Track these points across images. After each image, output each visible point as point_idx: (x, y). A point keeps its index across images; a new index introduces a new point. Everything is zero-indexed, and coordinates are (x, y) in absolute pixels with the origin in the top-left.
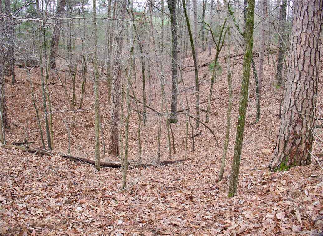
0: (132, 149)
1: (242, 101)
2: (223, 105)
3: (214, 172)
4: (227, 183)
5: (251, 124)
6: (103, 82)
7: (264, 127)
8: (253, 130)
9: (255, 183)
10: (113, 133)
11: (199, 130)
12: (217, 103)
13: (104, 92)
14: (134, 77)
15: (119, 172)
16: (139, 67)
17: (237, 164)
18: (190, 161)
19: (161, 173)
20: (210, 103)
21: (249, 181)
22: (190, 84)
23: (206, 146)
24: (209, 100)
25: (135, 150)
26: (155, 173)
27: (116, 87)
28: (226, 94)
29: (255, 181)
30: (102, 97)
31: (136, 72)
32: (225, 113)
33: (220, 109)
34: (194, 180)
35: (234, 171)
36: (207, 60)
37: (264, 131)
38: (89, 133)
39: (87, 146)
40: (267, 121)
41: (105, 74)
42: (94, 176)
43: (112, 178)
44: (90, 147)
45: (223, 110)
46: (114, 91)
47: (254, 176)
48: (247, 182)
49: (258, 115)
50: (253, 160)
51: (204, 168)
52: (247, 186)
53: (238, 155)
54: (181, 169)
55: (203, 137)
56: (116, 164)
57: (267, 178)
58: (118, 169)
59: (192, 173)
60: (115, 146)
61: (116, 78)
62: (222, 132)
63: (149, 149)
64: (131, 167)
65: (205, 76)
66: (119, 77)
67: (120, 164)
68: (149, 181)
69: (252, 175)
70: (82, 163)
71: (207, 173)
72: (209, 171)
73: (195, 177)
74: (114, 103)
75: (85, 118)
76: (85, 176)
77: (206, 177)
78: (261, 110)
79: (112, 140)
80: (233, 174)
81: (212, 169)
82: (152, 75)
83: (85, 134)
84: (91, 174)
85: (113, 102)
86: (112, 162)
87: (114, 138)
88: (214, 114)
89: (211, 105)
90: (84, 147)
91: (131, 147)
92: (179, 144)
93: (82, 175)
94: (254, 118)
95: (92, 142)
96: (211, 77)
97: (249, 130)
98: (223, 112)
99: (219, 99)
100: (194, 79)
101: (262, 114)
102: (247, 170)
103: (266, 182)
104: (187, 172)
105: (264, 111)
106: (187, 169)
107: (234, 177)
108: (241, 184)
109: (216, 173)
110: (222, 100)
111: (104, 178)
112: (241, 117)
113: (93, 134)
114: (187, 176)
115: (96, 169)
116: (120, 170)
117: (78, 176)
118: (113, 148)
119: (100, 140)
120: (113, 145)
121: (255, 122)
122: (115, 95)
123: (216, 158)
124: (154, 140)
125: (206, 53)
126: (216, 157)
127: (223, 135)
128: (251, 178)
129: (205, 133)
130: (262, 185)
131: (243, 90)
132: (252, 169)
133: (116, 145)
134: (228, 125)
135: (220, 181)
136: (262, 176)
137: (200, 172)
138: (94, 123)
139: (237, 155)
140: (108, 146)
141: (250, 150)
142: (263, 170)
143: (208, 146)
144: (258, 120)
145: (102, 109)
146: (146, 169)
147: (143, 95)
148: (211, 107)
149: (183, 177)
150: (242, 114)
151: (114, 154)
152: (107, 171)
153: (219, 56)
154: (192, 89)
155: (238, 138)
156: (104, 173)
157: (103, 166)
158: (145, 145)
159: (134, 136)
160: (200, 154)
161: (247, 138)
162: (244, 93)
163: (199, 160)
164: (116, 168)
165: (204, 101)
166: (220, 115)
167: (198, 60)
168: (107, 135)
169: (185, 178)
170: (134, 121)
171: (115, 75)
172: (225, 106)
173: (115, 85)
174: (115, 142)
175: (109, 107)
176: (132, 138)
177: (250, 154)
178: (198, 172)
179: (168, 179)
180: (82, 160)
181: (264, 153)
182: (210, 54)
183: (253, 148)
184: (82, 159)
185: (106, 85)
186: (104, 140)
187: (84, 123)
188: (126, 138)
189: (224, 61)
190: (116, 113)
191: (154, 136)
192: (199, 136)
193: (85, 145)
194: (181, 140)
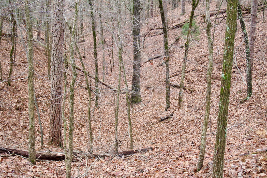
0: (81, 139)
1: (227, 54)
2: (202, 78)
3: (191, 160)
4: (209, 172)
5: (241, 102)
6: (39, 50)
7: (258, 106)
8: (243, 110)
9: (248, 170)
10: (54, 116)
11: (170, 112)
12: (194, 76)
13: (41, 63)
14: (82, 43)
15: (61, 165)
16: (88, 31)
17: (221, 141)
18: (159, 149)
19: (120, 165)
20: (184, 75)
21: (240, 168)
22: (158, 52)
23: (180, 132)
24: (183, 72)
25: (84, 140)
26: (111, 166)
27: (57, 53)
28: (205, 64)
29: (248, 168)
30: (39, 70)
31: (85, 37)
32: (204, 89)
33: (197, 83)
34: (164, 171)
35: (218, 151)
36: (179, 19)
37: (259, 110)
38: (21, 118)
39: (19, 135)
40: (261, 97)
41: (43, 39)
42: (27, 171)
43: (52, 172)
44: (23, 137)
45: (202, 86)
46: (55, 59)
47: (246, 162)
48: (237, 169)
49: (250, 89)
50: (244, 144)
51: (177, 156)
52: (238, 174)
53: (223, 129)
54: (146, 159)
55: (175, 120)
56: (58, 155)
57: (265, 163)
58: (61, 162)
59: (161, 163)
60: (56, 134)
61: (57, 41)
62: (201, 114)
63: (103, 138)
64: (78, 158)
65: (177, 40)
66: (61, 40)
67: (63, 155)
68: (103, 175)
69: (243, 160)
70: (10, 155)
71: (181, 162)
72: (184, 159)
73: (164, 167)
74: (55, 76)
75: (16, 98)
76: (13, 172)
77: (180, 167)
78: (253, 83)
79: (52, 126)
80: (217, 156)
81: (188, 157)
82: (106, 40)
83: (15, 120)
84: (22, 168)
85: (53, 74)
86: (52, 153)
87: (56, 123)
88: (190, 91)
89: (186, 79)
90: (14, 138)
91: (79, 136)
92: (143, 131)
93: (10, 171)
94: (245, 94)
95: (25, 130)
96: (185, 42)
97: (238, 110)
98: (202, 87)
99: (197, 71)
100: (162, 45)
101: (255, 88)
102: (237, 155)
103: (263, 169)
104: (155, 162)
105: (257, 84)
106: (154, 159)
107: (218, 160)
108: (228, 172)
109: (193, 162)
110: (201, 72)
111: (41, 173)
112: (226, 76)
113: (26, 119)
114: (154, 166)
115: (30, 163)
116: (63, 163)
117: (4, 171)
118: (54, 136)
119: (36, 127)
120: (55, 133)
121: (246, 99)
122: (56, 65)
123: (193, 145)
124: (109, 126)
125: (179, 11)
126: (193, 143)
127: (202, 117)
128: (243, 165)
129: (179, 115)
130: (259, 173)
131: (228, 39)
132: (242, 154)
133: (58, 132)
134: (208, 92)
135: (199, 170)
136: (259, 161)
137: (172, 161)
138: (28, 104)
139: (221, 129)
140: (47, 135)
141: (240, 134)
142: (258, 154)
143: (182, 132)
144: (250, 96)
145: (39, 86)
146: (99, 161)
147: (94, 68)
148: (186, 82)
149: (149, 168)
150: (227, 71)
151: (55, 145)
152: (46, 165)
153: (195, 14)
154: (160, 58)
155: (222, 105)
156: (41, 168)
157: (40, 158)
158: (98, 133)
159: (83, 121)
160: (172, 143)
161: (236, 121)
162: (229, 43)
163: (170, 149)
164: (58, 160)
165: (175, 74)
166: (197, 92)
167: (168, 21)
168: (46, 121)
169: (152, 169)
170: (83, 101)
171: (55, 38)
172: (204, 80)
173: (56, 50)
174: (57, 127)
175: (49, 83)
176: (81, 124)
177: (240, 138)
178: (170, 161)
179: (128, 172)
180: (10, 151)
181: (258, 136)
182: (184, 12)
183: (243, 132)
184: (10, 149)
185: (44, 54)
186: (43, 128)
187: (14, 105)
188: (71, 112)
189: (203, 20)
190: (58, 89)
191: (109, 121)
192: (170, 120)
193: (15, 134)
194: (146, 125)
